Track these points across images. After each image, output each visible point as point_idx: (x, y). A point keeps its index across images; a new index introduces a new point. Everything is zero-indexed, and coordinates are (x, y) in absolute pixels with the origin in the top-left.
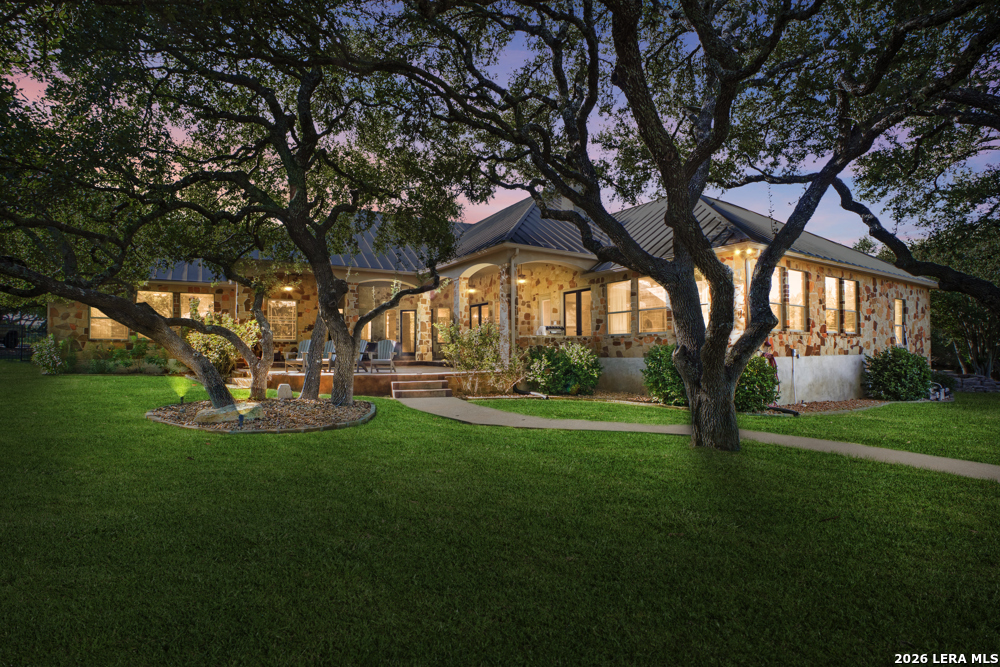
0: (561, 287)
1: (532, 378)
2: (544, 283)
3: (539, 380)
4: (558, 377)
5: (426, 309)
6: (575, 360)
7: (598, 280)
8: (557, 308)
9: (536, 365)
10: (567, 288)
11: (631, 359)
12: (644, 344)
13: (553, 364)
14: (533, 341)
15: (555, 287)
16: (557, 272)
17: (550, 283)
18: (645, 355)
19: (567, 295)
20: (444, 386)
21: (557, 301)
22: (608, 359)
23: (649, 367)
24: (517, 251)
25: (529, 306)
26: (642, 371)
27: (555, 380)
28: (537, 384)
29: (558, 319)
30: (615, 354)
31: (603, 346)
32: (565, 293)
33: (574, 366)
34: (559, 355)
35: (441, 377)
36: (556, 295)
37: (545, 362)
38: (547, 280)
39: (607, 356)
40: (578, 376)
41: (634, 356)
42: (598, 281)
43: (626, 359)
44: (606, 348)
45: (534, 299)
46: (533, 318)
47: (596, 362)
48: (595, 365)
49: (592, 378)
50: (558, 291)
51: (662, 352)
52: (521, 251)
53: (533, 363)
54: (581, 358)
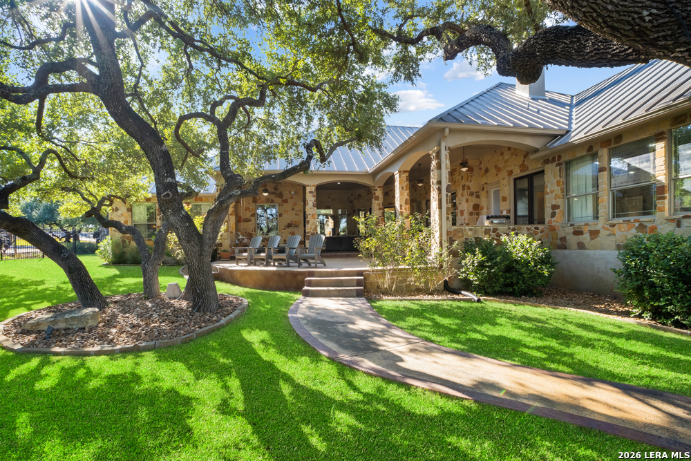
0: (511, 173)
1: (464, 275)
2: (493, 171)
3: (471, 277)
4: (495, 274)
5: (379, 205)
6: (518, 253)
7: (554, 158)
8: (507, 195)
9: (469, 260)
10: (517, 173)
11: (598, 252)
12: (618, 233)
13: (490, 259)
14: (470, 233)
15: (504, 174)
16: (506, 157)
17: (498, 170)
18: (618, 247)
19: (518, 181)
20: (359, 283)
21: (507, 188)
22: (566, 252)
23: (627, 266)
24: (447, 131)
25: (478, 197)
26: (614, 270)
27: (490, 279)
28: (470, 282)
29: (508, 208)
30: (576, 246)
31: (560, 236)
32: (515, 180)
33: (517, 262)
34: (498, 249)
35: (360, 273)
36: (505, 182)
37: (480, 257)
38: (496, 167)
39: (565, 248)
40: (521, 274)
41: (602, 249)
42: (553, 160)
43: (591, 252)
44: (563, 239)
45: (483, 189)
46: (482, 208)
47: (548, 256)
48: (545, 261)
49: (541, 275)
50: (507, 178)
51: (648, 244)
52: (451, 131)
53: (464, 258)
54: (526, 252)
